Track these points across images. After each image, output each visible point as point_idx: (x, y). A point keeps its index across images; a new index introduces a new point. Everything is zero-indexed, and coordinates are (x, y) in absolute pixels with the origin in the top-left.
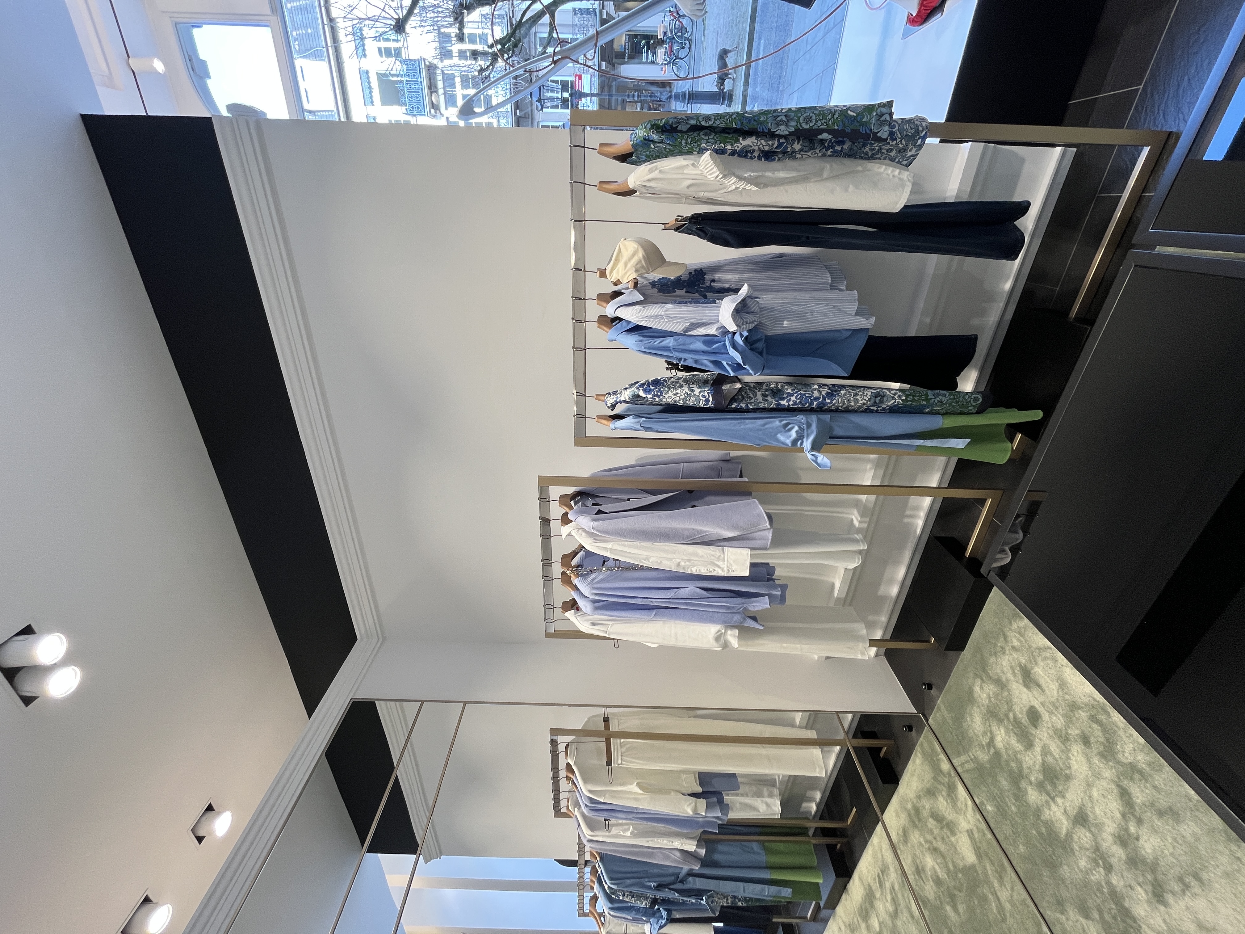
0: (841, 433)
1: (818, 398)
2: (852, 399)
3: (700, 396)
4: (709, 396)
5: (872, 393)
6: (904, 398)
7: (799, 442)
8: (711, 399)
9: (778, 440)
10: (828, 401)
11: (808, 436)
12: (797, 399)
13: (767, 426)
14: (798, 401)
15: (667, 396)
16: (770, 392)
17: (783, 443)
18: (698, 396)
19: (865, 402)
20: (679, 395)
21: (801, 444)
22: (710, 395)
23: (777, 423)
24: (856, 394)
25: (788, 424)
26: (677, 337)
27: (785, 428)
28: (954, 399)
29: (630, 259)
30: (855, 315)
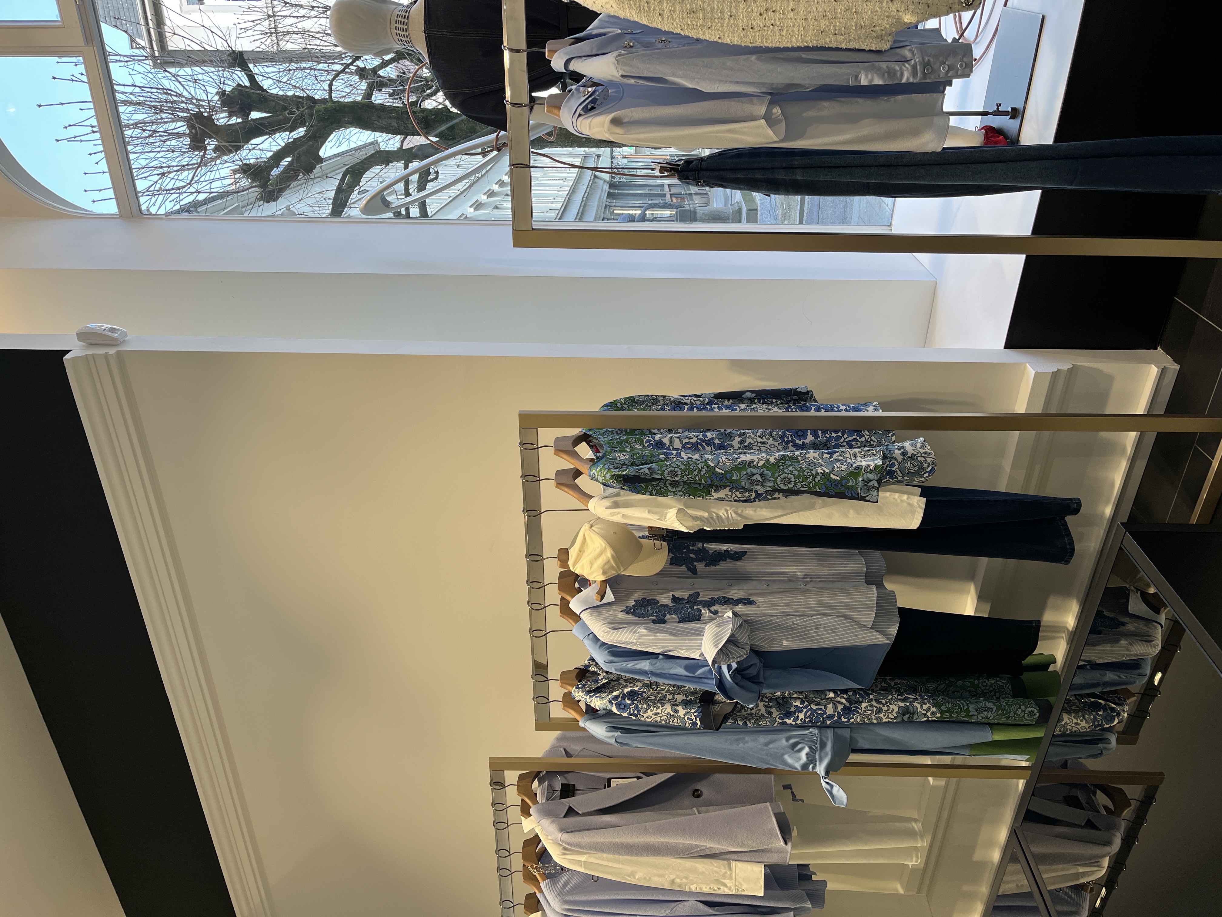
0: (867, 746)
1: (833, 716)
2: (873, 717)
3: (686, 718)
4: (696, 720)
5: (900, 707)
6: (938, 715)
7: (811, 766)
8: (698, 722)
9: (785, 763)
10: (844, 720)
11: (821, 760)
12: (806, 718)
13: (771, 746)
14: (807, 720)
15: (645, 715)
16: (775, 703)
17: (791, 766)
18: (684, 718)
19: (890, 720)
20: (660, 715)
21: (814, 768)
22: (698, 719)
23: (784, 742)
24: (879, 711)
25: (797, 744)
26: (654, 661)
27: (793, 749)
28: (1003, 714)
29: (597, 558)
30: (871, 628)
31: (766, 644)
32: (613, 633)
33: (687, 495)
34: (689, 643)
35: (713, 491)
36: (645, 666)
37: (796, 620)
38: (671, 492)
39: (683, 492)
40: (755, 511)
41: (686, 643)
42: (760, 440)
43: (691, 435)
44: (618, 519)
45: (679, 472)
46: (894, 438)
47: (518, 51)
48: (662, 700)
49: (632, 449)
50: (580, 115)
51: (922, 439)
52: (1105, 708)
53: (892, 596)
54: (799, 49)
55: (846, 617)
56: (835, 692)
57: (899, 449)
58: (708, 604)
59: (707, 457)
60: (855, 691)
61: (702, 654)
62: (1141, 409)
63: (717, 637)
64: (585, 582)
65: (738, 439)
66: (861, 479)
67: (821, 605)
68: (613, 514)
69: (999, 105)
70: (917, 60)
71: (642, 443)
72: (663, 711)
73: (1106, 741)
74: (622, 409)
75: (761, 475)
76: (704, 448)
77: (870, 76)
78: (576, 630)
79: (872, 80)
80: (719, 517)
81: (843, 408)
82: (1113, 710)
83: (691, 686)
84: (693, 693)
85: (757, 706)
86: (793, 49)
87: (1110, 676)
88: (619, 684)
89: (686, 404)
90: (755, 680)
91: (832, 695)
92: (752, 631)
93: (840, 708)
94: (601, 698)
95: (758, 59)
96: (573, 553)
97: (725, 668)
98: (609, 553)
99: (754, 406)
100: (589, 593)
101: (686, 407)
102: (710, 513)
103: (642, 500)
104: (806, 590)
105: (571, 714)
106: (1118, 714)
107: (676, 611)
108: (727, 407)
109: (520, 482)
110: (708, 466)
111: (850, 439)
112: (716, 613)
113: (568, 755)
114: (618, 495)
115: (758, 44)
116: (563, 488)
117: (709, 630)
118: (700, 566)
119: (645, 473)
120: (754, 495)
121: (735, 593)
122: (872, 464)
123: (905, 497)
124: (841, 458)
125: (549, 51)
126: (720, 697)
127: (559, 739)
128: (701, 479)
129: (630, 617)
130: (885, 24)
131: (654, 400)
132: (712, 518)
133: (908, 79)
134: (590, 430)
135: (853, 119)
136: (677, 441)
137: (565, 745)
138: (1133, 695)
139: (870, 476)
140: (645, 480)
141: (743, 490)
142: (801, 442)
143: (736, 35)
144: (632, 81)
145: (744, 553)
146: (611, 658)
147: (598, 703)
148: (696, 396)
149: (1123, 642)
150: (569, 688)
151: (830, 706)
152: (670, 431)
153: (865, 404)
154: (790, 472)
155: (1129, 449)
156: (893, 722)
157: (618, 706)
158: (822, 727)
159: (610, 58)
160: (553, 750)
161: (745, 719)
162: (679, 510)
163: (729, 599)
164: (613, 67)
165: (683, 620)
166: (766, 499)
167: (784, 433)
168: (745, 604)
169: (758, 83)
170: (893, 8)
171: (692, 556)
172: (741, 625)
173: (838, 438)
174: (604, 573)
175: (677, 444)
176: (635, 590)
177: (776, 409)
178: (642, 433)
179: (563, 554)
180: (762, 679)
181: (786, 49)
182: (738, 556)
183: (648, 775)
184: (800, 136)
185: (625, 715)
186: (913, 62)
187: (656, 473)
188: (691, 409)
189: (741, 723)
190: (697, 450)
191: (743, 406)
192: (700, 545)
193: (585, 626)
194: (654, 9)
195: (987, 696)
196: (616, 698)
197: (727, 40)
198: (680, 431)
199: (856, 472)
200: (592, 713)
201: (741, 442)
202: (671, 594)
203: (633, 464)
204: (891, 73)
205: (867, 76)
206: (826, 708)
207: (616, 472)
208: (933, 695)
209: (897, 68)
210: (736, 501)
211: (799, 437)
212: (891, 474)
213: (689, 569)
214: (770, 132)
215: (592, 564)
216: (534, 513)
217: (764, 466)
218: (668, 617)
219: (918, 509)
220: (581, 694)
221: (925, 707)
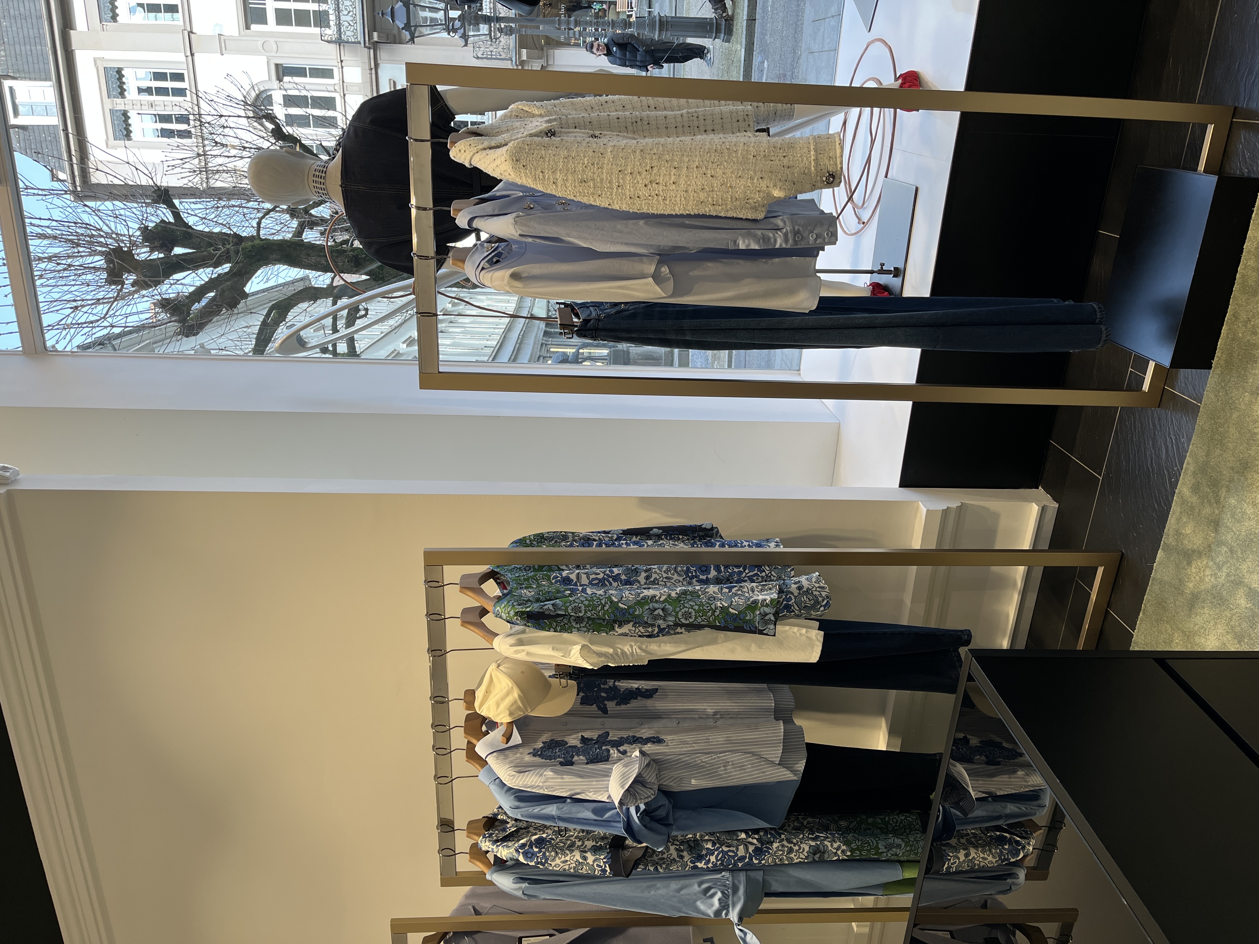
0: (781, 889)
1: (744, 857)
2: (785, 858)
3: (595, 865)
4: (605, 866)
5: (810, 846)
6: (849, 853)
7: (724, 912)
8: (608, 869)
9: (698, 911)
10: (756, 862)
11: (734, 906)
12: (717, 860)
13: (683, 892)
14: (718, 863)
15: (553, 864)
16: (686, 846)
17: (703, 914)
18: (593, 865)
19: (802, 860)
20: (569, 863)
21: (727, 914)
22: (607, 865)
23: (696, 887)
24: (791, 850)
25: (709, 889)
26: (561, 805)
27: (705, 895)
28: (911, 851)
29: (503, 698)
30: (779, 764)
31: (674, 783)
32: (520, 776)
33: (591, 630)
34: (596, 785)
35: (617, 626)
36: (552, 811)
37: (705, 758)
38: (575, 628)
39: (587, 628)
40: (659, 646)
41: (593, 785)
42: (665, 575)
43: (598, 571)
44: (522, 656)
45: (583, 608)
46: (793, 573)
47: (425, 209)
48: (571, 848)
49: (539, 585)
50: (483, 269)
51: (817, 573)
52: (1010, 842)
53: (800, 731)
54: (682, 216)
55: (754, 754)
56: (746, 832)
57: (795, 583)
58: (617, 744)
59: (611, 592)
60: (765, 830)
61: (609, 797)
62: (1026, 545)
63: (624, 776)
64: (493, 725)
65: (644, 574)
66: (758, 613)
67: (729, 741)
68: (517, 652)
69: (882, 265)
70: (788, 229)
71: (549, 579)
72: (572, 858)
73: (1014, 875)
74: (531, 545)
75: (663, 609)
76: (611, 584)
77: (747, 242)
78: (482, 775)
79: (749, 245)
80: (623, 652)
81: (746, 544)
82: (1018, 843)
83: (600, 831)
84: (603, 838)
85: (668, 849)
86: (677, 216)
87: (1011, 808)
88: (528, 832)
89: (595, 540)
90: (664, 822)
91: (743, 836)
92: (660, 771)
93: (751, 848)
94: (508, 847)
95: (646, 223)
96: (479, 694)
97: (633, 810)
98: (516, 693)
99: (661, 542)
100: (496, 735)
101: (595, 543)
102: (615, 649)
103: (547, 637)
104: (716, 727)
105: (478, 867)
106: (1024, 848)
107: (585, 752)
108: (635, 543)
109: (424, 621)
110: (612, 602)
111: (751, 574)
112: (624, 753)
113: (477, 912)
114: (523, 632)
115: (645, 211)
116: (469, 626)
117: (617, 770)
118: (611, 705)
119: (549, 609)
120: (656, 630)
121: (645, 733)
122: (768, 598)
123: (804, 631)
124: (739, 592)
125: (454, 210)
126: (629, 842)
127: (468, 896)
128: (604, 615)
129: (538, 759)
130: (758, 197)
131: (564, 537)
132: (617, 654)
133: (781, 245)
134: (498, 567)
135: (735, 279)
136: (584, 577)
137: (474, 902)
138: (1040, 828)
139: (767, 610)
140: (549, 617)
141: (646, 625)
142: (704, 577)
143: (624, 202)
144: (530, 240)
145: (656, 690)
146: (517, 804)
147: (504, 852)
148: (605, 532)
149: (1020, 773)
150: (476, 837)
151: (741, 848)
152: (578, 567)
153: (768, 540)
154: (691, 606)
155: (1020, 583)
156: (804, 863)
157: (525, 854)
158: (734, 870)
159: (510, 218)
160: (461, 909)
161: (656, 864)
162: (583, 646)
163: (638, 738)
164: (512, 227)
165: (591, 761)
166: (668, 633)
167: (688, 568)
168: (654, 742)
169: (646, 245)
170: (763, 184)
171: (603, 694)
172: (648, 765)
173: (740, 573)
174: (511, 714)
175: (584, 580)
176: (543, 731)
177: (682, 545)
178: (550, 569)
179: (470, 696)
180: (671, 821)
181: (670, 216)
182: (649, 694)
183: (561, 931)
184: (687, 293)
185: (533, 864)
186: (784, 230)
187: (560, 609)
188: (600, 545)
189: (652, 869)
190: (604, 585)
191: (650, 542)
192: (611, 682)
193: (491, 771)
194: (549, 178)
195: (896, 832)
196: (523, 846)
197: (616, 207)
198: (588, 566)
199: (753, 606)
200: (500, 864)
201: (647, 578)
202: (580, 735)
203: (538, 600)
204: (766, 239)
205: (744, 242)
206: (737, 850)
207: (519, 609)
208: (844, 833)
209: (771, 235)
210: (640, 636)
211: (703, 572)
212: (788, 607)
213: (599, 708)
214: (658, 289)
215: (498, 705)
216: (439, 653)
217: (665, 601)
218: (576, 758)
219: (817, 643)
220: (487, 843)
221: (835, 845)
